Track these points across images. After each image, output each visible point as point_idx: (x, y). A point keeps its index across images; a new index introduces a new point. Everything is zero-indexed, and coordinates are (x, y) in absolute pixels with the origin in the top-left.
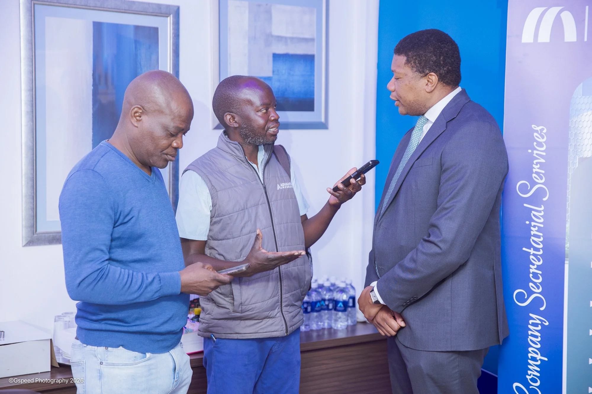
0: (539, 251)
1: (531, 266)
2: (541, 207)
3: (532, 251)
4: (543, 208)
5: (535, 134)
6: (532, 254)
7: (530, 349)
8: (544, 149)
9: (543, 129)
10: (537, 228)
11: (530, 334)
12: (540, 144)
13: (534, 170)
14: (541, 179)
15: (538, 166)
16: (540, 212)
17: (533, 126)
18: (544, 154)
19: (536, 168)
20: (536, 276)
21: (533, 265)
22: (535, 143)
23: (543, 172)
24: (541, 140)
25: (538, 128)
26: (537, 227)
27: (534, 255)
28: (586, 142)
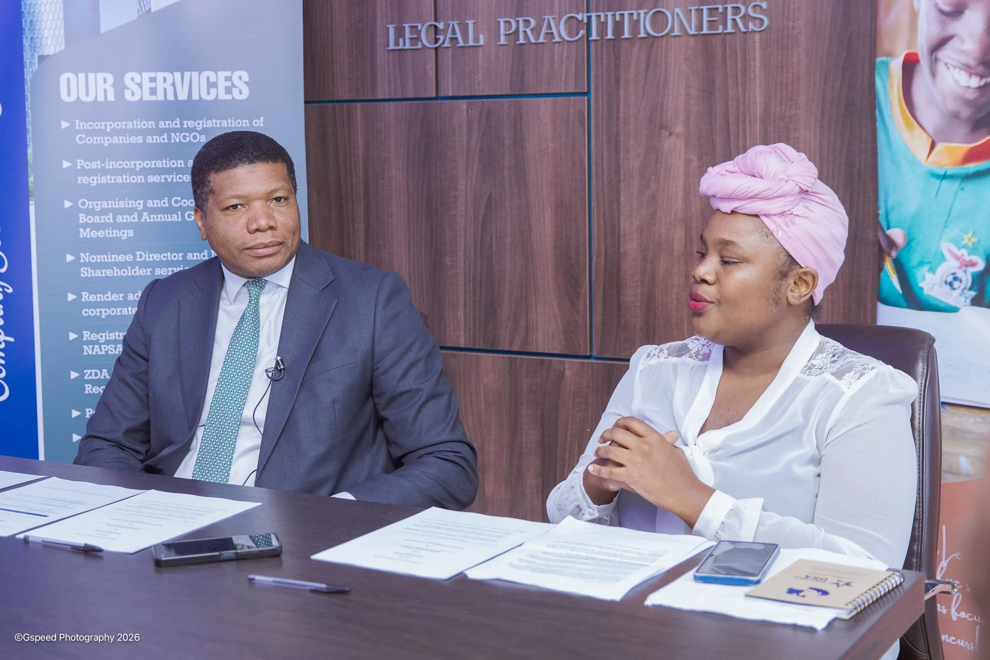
28: (46, 33)
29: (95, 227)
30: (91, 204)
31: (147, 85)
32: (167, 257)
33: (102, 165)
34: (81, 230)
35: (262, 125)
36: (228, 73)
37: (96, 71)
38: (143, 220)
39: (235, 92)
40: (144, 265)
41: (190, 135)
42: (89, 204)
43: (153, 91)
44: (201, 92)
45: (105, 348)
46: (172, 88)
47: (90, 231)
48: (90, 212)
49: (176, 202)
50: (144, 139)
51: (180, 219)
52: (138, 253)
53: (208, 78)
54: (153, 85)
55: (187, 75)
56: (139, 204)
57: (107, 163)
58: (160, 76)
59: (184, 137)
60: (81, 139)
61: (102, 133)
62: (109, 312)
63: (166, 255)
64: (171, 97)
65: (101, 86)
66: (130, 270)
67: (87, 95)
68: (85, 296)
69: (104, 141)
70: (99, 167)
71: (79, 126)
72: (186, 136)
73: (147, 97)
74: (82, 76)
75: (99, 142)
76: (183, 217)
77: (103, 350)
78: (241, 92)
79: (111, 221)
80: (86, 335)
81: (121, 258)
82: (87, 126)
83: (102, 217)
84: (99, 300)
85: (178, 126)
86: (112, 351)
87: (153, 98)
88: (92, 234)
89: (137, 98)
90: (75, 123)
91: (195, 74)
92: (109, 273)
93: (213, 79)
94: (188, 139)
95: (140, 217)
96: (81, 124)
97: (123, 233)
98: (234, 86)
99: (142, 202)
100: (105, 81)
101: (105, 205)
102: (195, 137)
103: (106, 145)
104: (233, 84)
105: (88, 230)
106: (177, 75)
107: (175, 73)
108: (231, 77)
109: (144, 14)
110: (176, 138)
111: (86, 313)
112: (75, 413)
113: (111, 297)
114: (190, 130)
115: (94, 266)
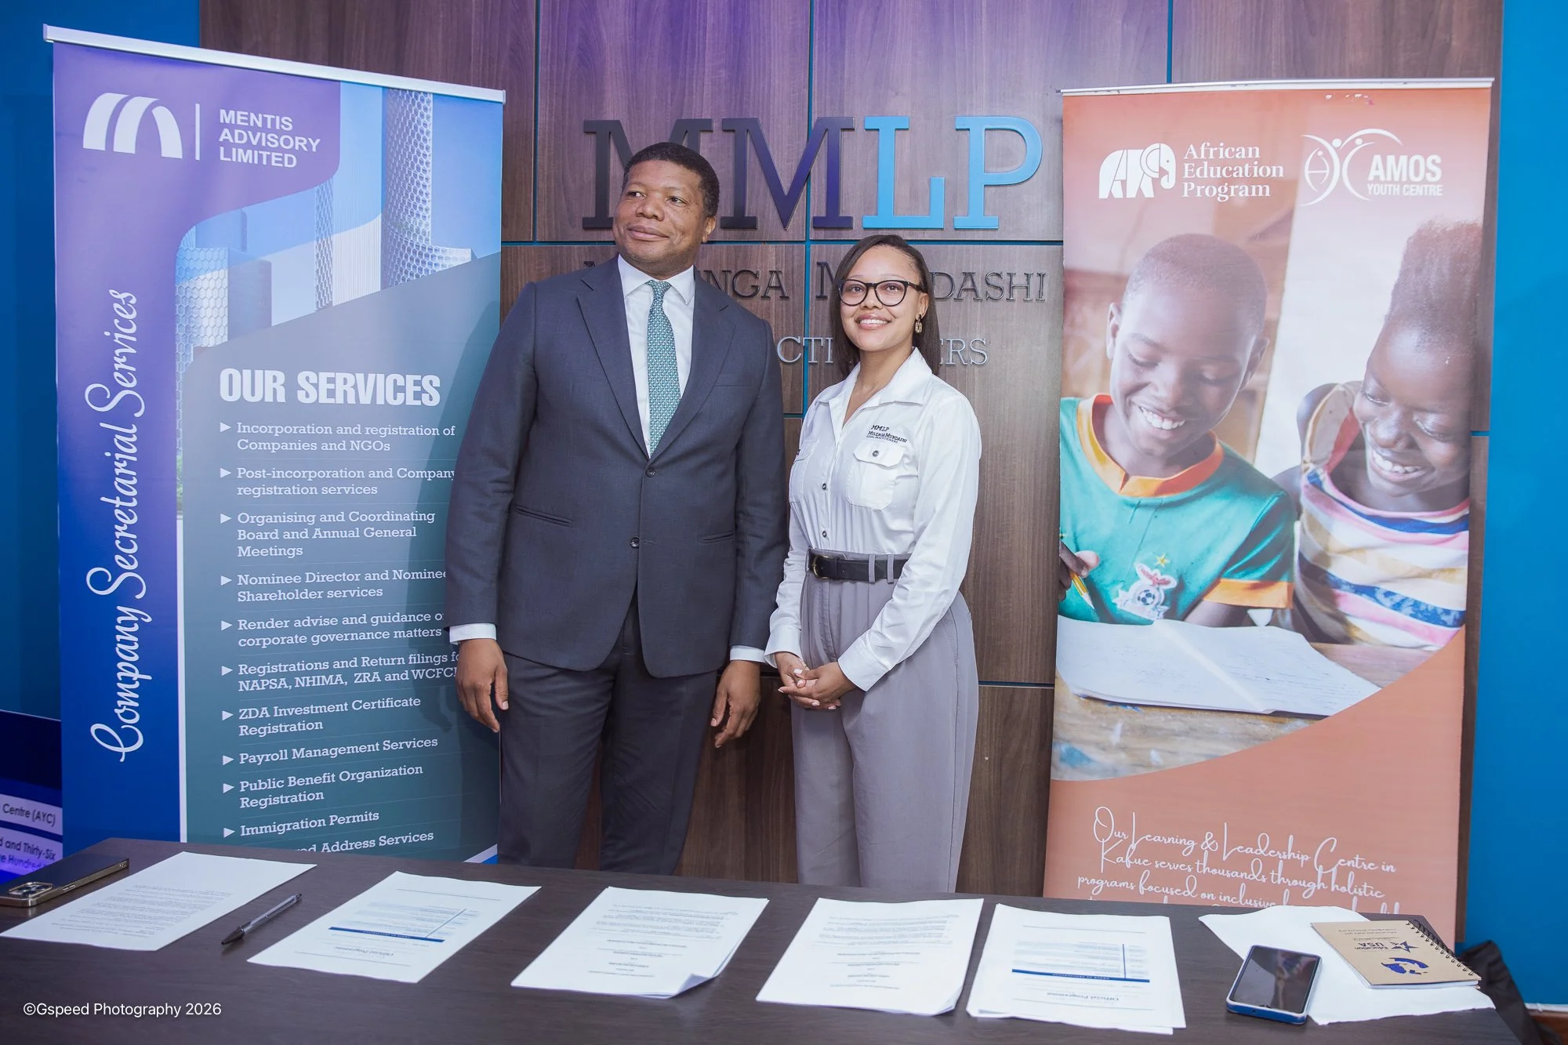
0: (131, 501)
1: (117, 527)
2: (131, 428)
3: (118, 502)
4: (134, 430)
5: (116, 306)
6: (117, 506)
7: (120, 665)
8: (133, 330)
9: (130, 298)
10: (125, 464)
11: (119, 640)
12: (126, 323)
13: (117, 366)
14: (131, 380)
15: (124, 359)
16: (130, 436)
17: (111, 291)
18: (134, 339)
19: (120, 363)
20: (126, 542)
21: (121, 524)
22: (116, 321)
23: (133, 369)
24: (128, 316)
25: (123, 296)
26: (125, 462)
27: (121, 508)
28: (205, 322)
29: (257, 544)
31: (324, 387)
32: (342, 578)
33: (268, 474)
34: (240, 548)
35: (453, 434)
36: (418, 378)
37: (264, 368)
38: (314, 537)
39: (425, 397)
40: (314, 587)
41: (372, 443)
42: (251, 519)
43: (331, 393)
44: (386, 397)
45: (265, 683)
46: (353, 390)
47: (251, 550)
48: (252, 528)
49: (354, 517)
50: (319, 446)
51: (357, 536)
52: (307, 574)
53: (395, 381)
54: (331, 386)
55: (371, 377)
56: (311, 519)
57: (274, 472)
58: (340, 376)
59: (366, 445)
60: (243, 444)
61: (269, 438)
62: (272, 641)
63: (340, 576)
64: (351, 400)
65: (270, 385)
66: (297, 593)
67: (253, 394)
68: (242, 624)
69: (271, 447)
70: (264, 477)
71: (242, 429)
72: (368, 444)
73: (324, 399)
74: (247, 373)
75: (265, 448)
76: (361, 533)
77: (263, 685)
78: (431, 399)
79: (277, 538)
80: (243, 669)
81: (286, 580)
82: (251, 429)
83: (266, 534)
84: (259, 628)
85: (359, 432)
86: (273, 686)
87: (331, 401)
88: (253, 553)
89: (312, 400)
90: (237, 425)
91: (381, 377)
92: (272, 596)
93: (400, 382)
94: (370, 447)
95: (311, 533)
96: (244, 427)
97: (291, 552)
98: (423, 391)
99: (313, 516)
100: (275, 379)
101: (270, 519)
102: (378, 446)
103: (273, 451)
104: (422, 388)
105: (248, 548)
106: (360, 377)
107: (357, 375)
108: (421, 381)
109: (324, 307)
110: (356, 445)
111: (243, 643)
112: (226, 760)
113: (274, 624)
114: (373, 438)
115: (255, 589)
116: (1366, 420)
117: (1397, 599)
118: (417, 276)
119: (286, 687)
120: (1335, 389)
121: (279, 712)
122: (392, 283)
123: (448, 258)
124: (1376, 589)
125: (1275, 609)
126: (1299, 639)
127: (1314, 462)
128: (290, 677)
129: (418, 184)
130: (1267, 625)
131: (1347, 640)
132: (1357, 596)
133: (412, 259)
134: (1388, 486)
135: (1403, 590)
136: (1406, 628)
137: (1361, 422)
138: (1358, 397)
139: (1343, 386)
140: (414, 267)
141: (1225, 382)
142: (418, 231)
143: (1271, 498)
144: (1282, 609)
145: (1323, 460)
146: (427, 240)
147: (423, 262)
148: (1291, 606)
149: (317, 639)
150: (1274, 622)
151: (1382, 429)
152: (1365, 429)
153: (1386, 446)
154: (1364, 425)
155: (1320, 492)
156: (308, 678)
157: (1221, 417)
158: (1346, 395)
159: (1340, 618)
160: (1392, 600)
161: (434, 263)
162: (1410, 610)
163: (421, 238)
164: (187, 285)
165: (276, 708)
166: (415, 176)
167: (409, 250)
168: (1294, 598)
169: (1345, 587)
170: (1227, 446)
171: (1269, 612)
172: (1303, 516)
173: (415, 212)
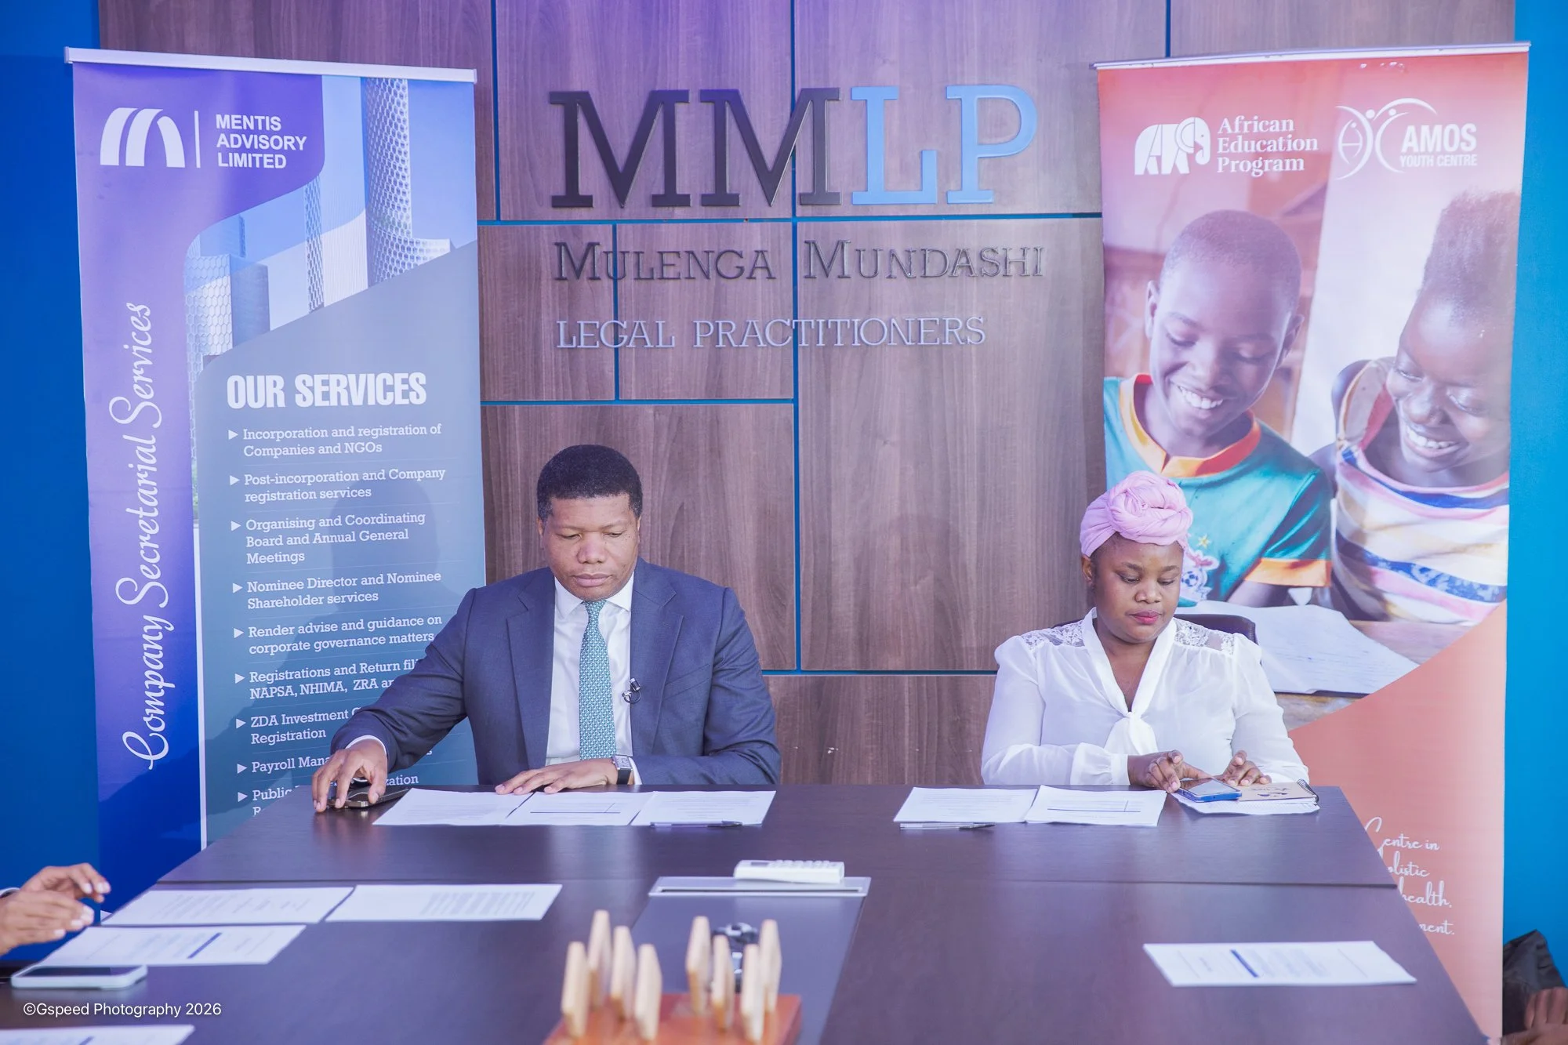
0: (152, 511)
1: (142, 537)
5: (133, 318)
7: (147, 673)
8: (148, 341)
9: (145, 310)
10: (146, 474)
11: (147, 650)
12: (142, 336)
13: (136, 379)
14: (149, 392)
17: (128, 305)
19: (138, 376)
20: (149, 552)
22: (134, 334)
24: (144, 329)
25: (138, 309)
26: (146, 472)
27: (145, 518)
28: (212, 330)
29: (264, 551)
30: (259, 526)
31: (319, 389)
32: (340, 583)
33: (272, 480)
34: (249, 555)
35: (439, 432)
36: (405, 376)
37: (265, 373)
38: (315, 542)
39: (412, 395)
40: (315, 593)
41: (365, 444)
42: (257, 525)
43: (326, 396)
44: (376, 397)
46: (346, 392)
47: (259, 556)
48: (258, 534)
49: (350, 520)
50: (316, 450)
51: (354, 540)
52: (309, 579)
53: (385, 380)
54: (325, 389)
55: (362, 377)
56: (311, 523)
57: (276, 477)
58: (333, 378)
59: (359, 447)
60: (249, 451)
61: (271, 443)
62: (278, 648)
63: (339, 581)
64: (344, 402)
65: (271, 390)
66: (300, 599)
67: (256, 401)
68: (253, 632)
69: (273, 452)
70: (269, 483)
71: (247, 436)
72: (361, 446)
73: (319, 403)
74: (250, 379)
75: (268, 454)
76: (357, 537)
77: (272, 693)
78: (418, 397)
79: (281, 544)
80: (253, 676)
81: (291, 586)
82: (255, 436)
83: (272, 540)
84: (267, 635)
85: (353, 435)
86: (281, 694)
87: (326, 403)
88: (260, 559)
89: (308, 403)
90: (243, 432)
91: (371, 376)
92: (277, 603)
93: (389, 382)
94: (363, 449)
95: (312, 538)
96: (250, 433)
98: (411, 389)
99: (313, 521)
100: (275, 384)
101: (275, 525)
102: (370, 447)
103: (276, 457)
104: (409, 386)
105: (256, 554)
106: (352, 377)
107: (350, 376)
108: (408, 379)
109: (316, 309)
110: (351, 448)
111: (253, 650)
112: (240, 768)
113: (282, 631)
114: (365, 439)
115: (263, 596)
116: (1399, 396)
117: (1432, 575)
118: (401, 271)
119: (292, 694)
120: (1367, 366)
121: (287, 720)
122: (379, 280)
123: (428, 251)
124: (1412, 566)
125: (1314, 588)
126: (1337, 617)
127: (1349, 440)
128: (296, 684)
129: (398, 175)
130: (1308, 604)
131: (1384, 617)
132: (1393, 573)
133: (395, 254)
134: (1422, 462)
135: (1437, 566)
136: (1442, 604)
137: (1394, 398)
138: (1391, 373)
139: (1376, 362)
140: (398, 262)
141: (1261, 360)
142: (399, 223)
143: (1307, 476)
144: (1321, 588)
145: (1357, 437)
146: (408, 233)
147: (406, 256)
148: (1330, 584)
149: (320, 645)
150: (1314, 601)
151: (1416, 406)
152: (1398, 406)
153: (1420, 422)
154: (1397, 401)
155: (1355, 470)
156: (312, 685)
157: (1259, 395)
158: (1380, 371)
159: (1378, 596)
160: (1427, 576)
161: (415, 256)
162: (1445, 586)
163: (402, 231)
164: (195, 294)
165: (283, 716)
166: (395, 166)
167: (392, 245)
168: (1332, 576)
169: (1382, 564)
170: (1263, 423)
171: (1309, 590)
172: (1339, 494)
173: (396, 205)
